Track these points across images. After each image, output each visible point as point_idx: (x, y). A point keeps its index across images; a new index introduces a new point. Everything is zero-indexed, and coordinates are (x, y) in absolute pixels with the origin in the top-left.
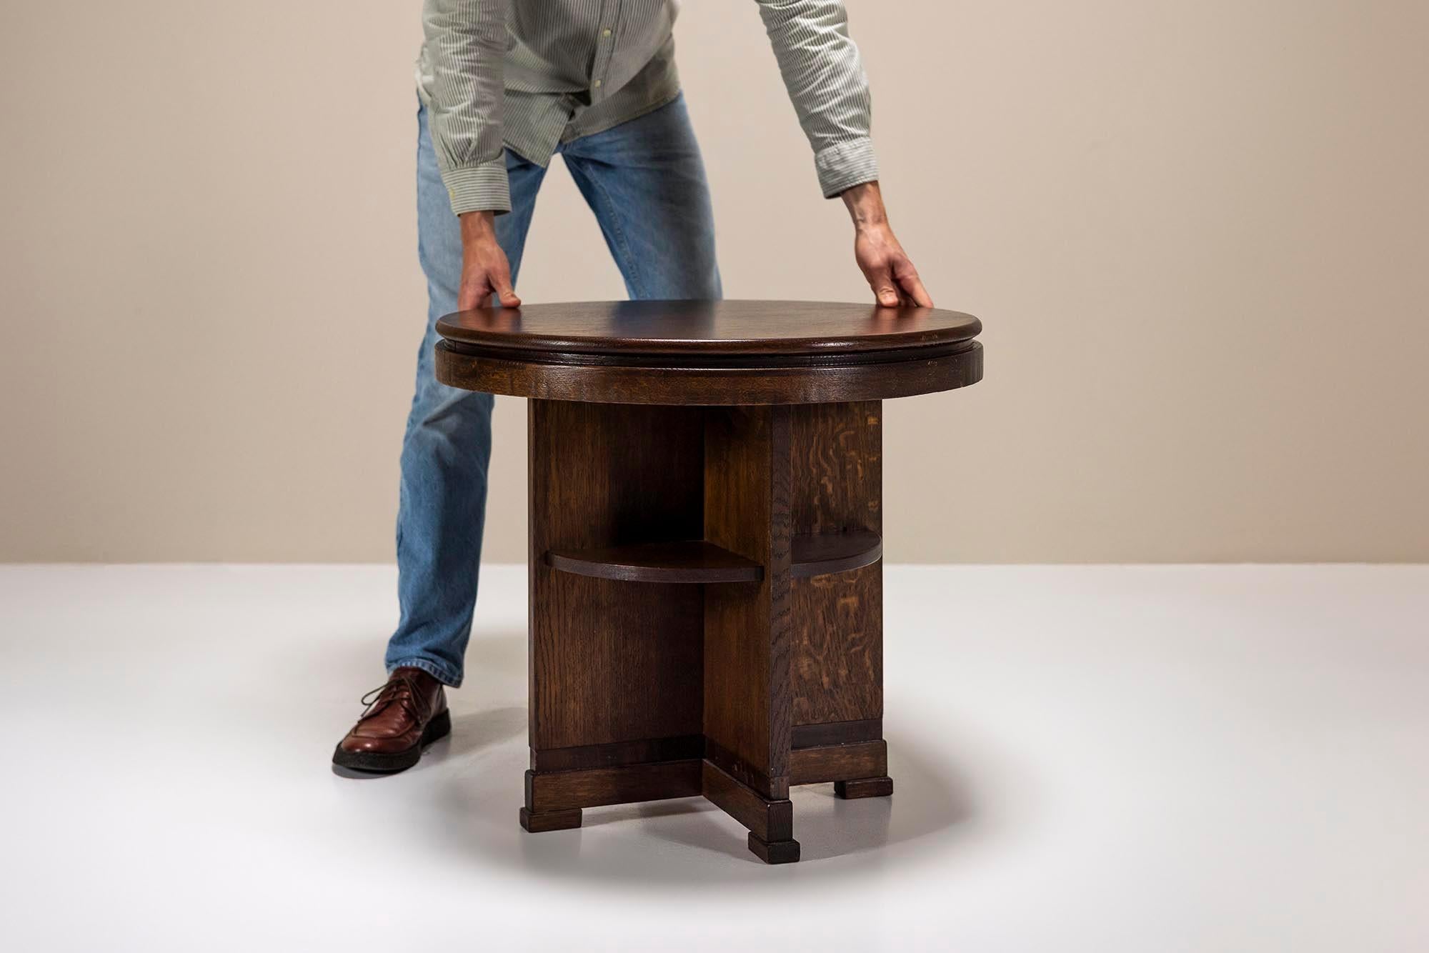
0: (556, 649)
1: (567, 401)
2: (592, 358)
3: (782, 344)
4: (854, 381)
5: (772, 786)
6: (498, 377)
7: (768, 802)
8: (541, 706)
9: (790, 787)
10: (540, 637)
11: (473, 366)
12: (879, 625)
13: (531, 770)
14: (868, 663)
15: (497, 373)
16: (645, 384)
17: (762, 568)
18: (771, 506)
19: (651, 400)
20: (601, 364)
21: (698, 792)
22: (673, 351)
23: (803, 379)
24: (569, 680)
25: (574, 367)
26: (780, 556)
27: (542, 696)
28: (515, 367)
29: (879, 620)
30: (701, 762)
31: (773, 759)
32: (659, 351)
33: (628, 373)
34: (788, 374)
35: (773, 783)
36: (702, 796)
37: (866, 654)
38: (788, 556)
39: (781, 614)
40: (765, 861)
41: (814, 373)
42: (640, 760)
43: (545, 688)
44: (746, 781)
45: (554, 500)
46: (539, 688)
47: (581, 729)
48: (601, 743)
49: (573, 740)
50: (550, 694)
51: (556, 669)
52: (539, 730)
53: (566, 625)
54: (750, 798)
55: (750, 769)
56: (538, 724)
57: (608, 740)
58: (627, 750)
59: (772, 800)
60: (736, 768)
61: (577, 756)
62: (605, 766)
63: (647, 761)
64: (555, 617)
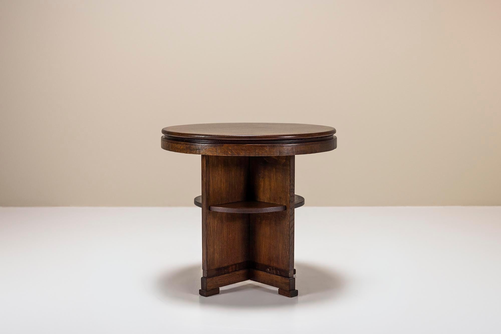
0: (212, 237)
7: (288, 279)
8: (208, 256)
10: (208, 234)
13: (204, 277)
24: (216, 247)
26: (292, 202)
30: (249, 270)
35: (290, 273)
36: (250, 280)
40: (288, 297)
42: (234, 270)
43: (209, 250)
44: (275, 273)
45: (211, 189)
46: (207, 250)
47: (219, 262)
48: (223, 266)
49: (216, 266)
50: (211, 252)
51: (212, 244)
52: (207, 264)
53: (214, 229)
54: (279, 278)
55: (276, 269)
56: (207, 262)
57: (226, 265)
58: (230, 268)
59: (290, 278)
60: (268, 270)
61: (217, 271)
62: (225, 274)
63: (235, 271)
64: (211, 227)
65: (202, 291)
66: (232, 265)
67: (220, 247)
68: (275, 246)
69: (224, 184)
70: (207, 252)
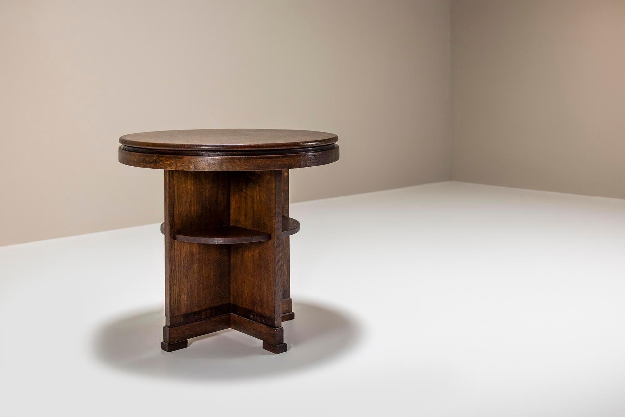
0: (177, 274)
1: (204, 171)
2: (214, 153)
3: (291, 145)
4: (314, 159)
5: (276, 322)
6: (169, 162)
7: (275, 329)
8: (172, 298)
9: (282, 323)
10: (171, 270)
11: (155, 158)
12: (289, 253)
13: (166, 326)
14: (285, 267)
15: (168, 161)
16: (239, 163)
17: (270, 234)
18: (275, 210)
19: (241, 169)
20: (218, 155)
21: (229, 326)
22: (250, 149)
23: (298, 158)
24: (182, 287)
25: (207, 157)
26: (278, 229)
27: (172, 295)
28: (178, 158)
29: (288, 252)
30: (230, 315)
31: (276, 311)
32: (244, 149)
33: (232, 158)
34: (294, 156)
35: (276, 321)
36: (230, 328)
37: (285, 265)
38: (281, 229)
39: (279, 253)
40: (274, 353)
41: (302, 155)
42: (208, 316)
43: (173, 291)
44: (259, 321)
45: (176, 212)
46: (171, 291)
47: (187, 306)
48: (194, 311)
49: (184, 311)
50: (175, 293)
51: (178, 282)
52: (170, 308)
53: (181, 264)
54: (263, 328)
55: (261, 316)
56: (170, 306)
57: (196, 309)
58: (203, 313)
59: (276, 328)
60: (252, 316)
61: (185, 318)
62: (195, 321)
63: (210, 317)
64: (177, 261)
65: (163, 344)
66: (206, 310)
67: (189, 287)
68: (259, 286)
69: (194, 205)
70: (170, 294)
